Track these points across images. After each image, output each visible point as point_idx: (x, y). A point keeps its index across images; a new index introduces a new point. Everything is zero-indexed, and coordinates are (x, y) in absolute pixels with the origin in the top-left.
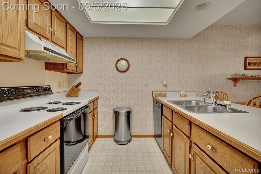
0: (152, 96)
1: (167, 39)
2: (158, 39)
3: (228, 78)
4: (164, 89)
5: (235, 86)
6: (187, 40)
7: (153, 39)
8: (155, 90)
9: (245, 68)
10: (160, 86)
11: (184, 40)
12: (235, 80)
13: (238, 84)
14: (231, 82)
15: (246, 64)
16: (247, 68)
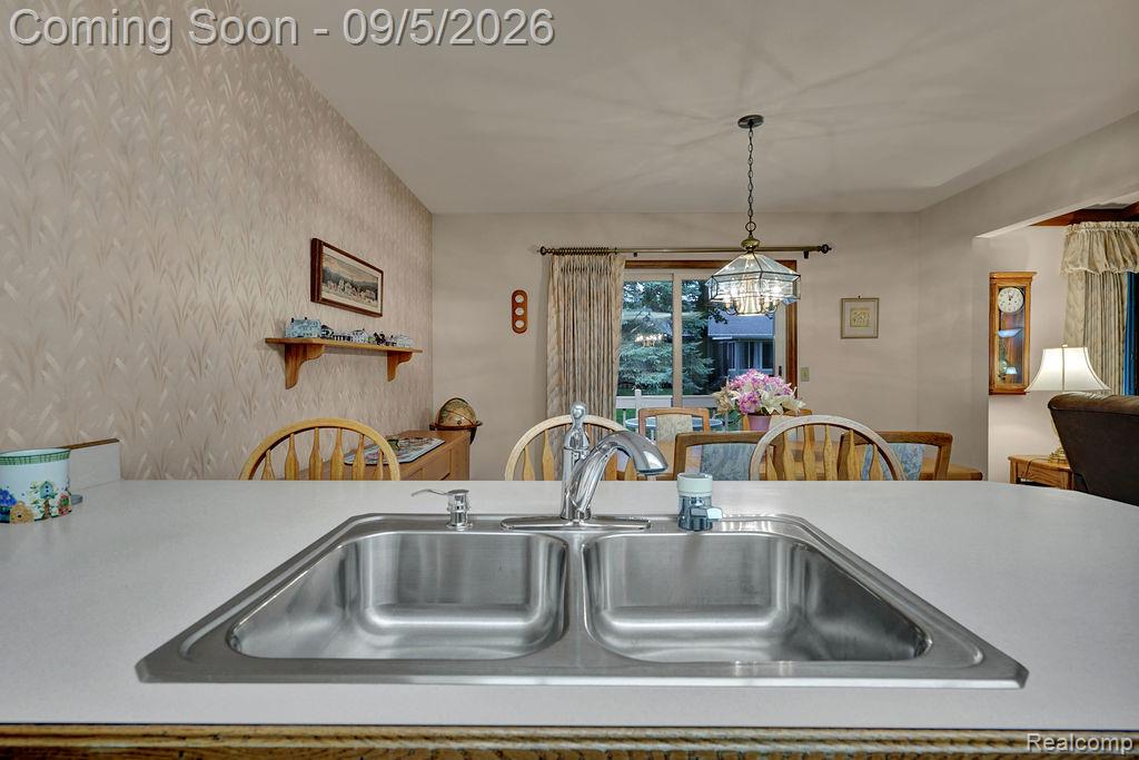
3: (268, 341)
5: (291, 382)
9: (315, 295)
12: (294, 351)
13: (306, 368)
14: (275, 358)
15: (318, 277)
16: (324, 295)
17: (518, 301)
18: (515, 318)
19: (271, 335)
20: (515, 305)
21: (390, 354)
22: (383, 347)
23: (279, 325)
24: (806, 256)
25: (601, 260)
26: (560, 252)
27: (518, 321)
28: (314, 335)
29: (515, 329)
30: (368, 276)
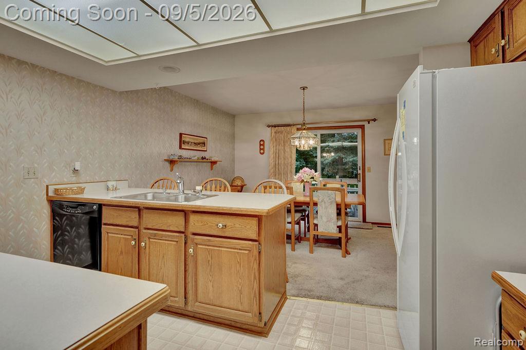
0: (45, 196)
1: (80, 81)
2: (61, 74)
3: (165, 160)
4: (74, 179)
5: (172, 170)
6: (114, 92)
7: (48, 72)
8: (54, 181)
9: (180, 148)
10: (65, 173)
11: (110, 91)
12: (172, 162)
13: (176, 167)
14: (167, 164)
15: (181, 142)
16: (183, 147)
17: (262, 143)
18: (261, 149)
19: (166, 158)
20: (260, 145)
21: (211, 162)
22: (204, 160)
23: (169, 156)
24: (369, 123)
25: (288, 128)
26: (275, 126)
27: (262, 150)
28: (176, 158)
29: (260, 153)
30: (201, 140)
